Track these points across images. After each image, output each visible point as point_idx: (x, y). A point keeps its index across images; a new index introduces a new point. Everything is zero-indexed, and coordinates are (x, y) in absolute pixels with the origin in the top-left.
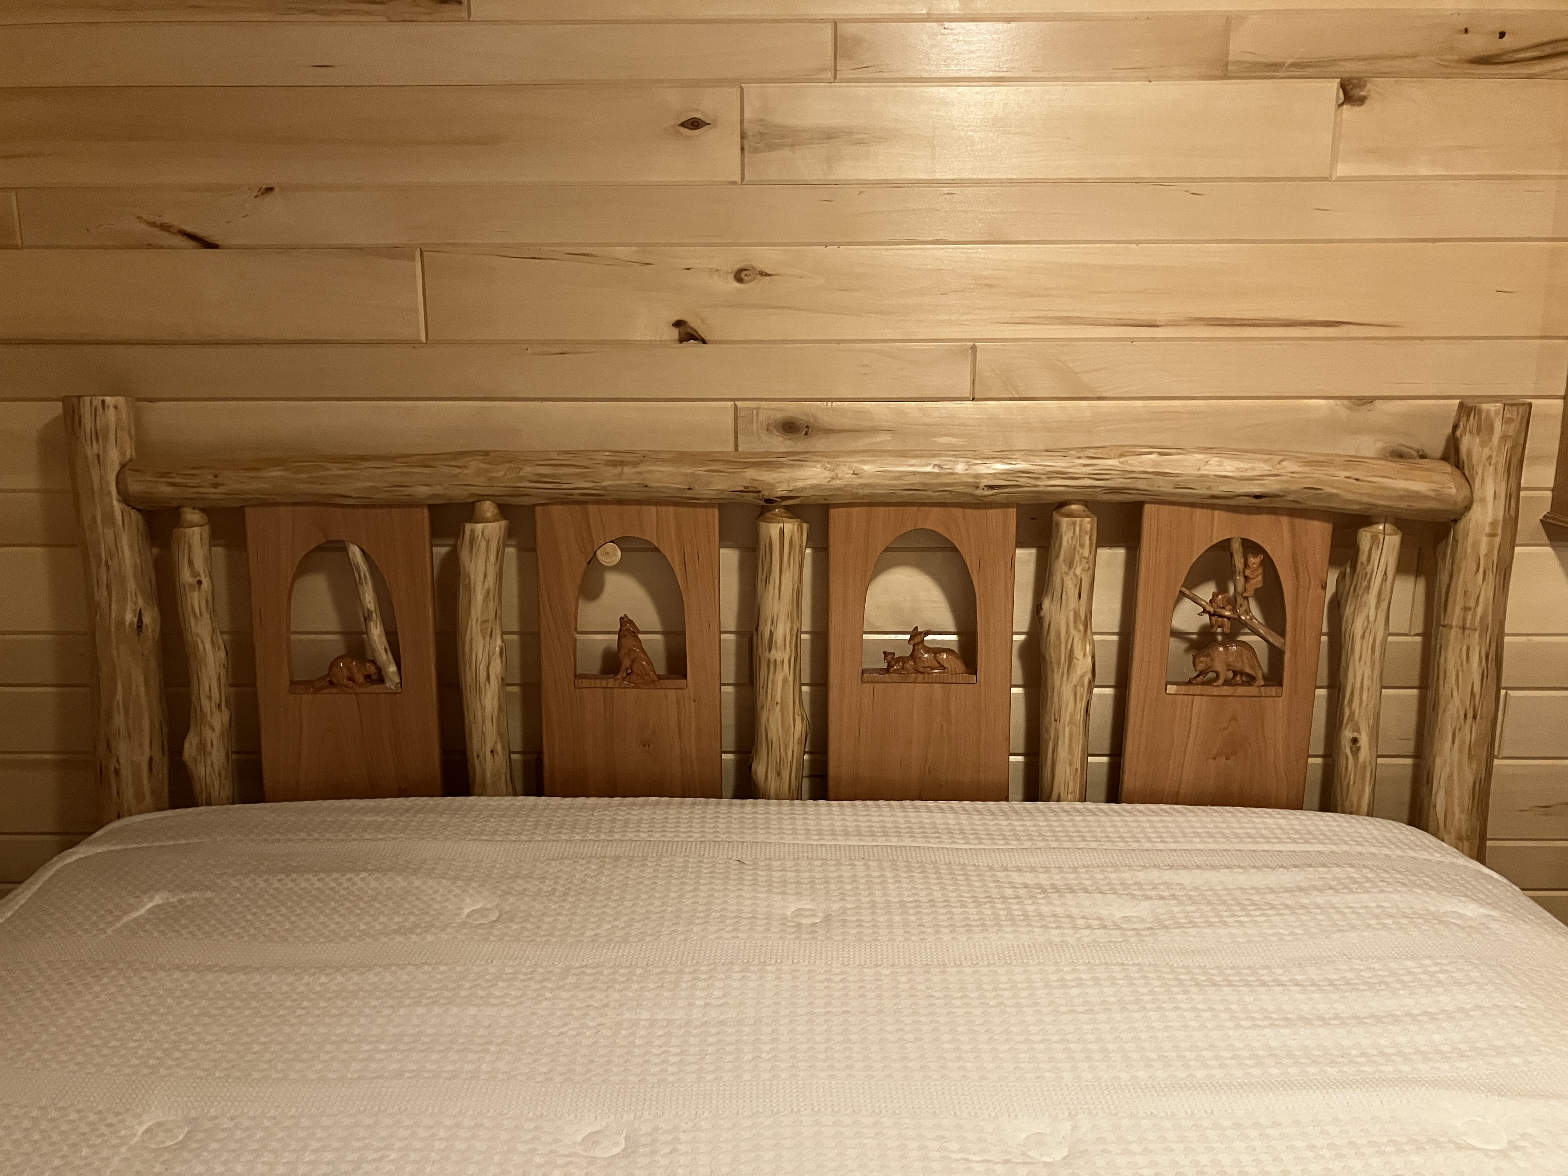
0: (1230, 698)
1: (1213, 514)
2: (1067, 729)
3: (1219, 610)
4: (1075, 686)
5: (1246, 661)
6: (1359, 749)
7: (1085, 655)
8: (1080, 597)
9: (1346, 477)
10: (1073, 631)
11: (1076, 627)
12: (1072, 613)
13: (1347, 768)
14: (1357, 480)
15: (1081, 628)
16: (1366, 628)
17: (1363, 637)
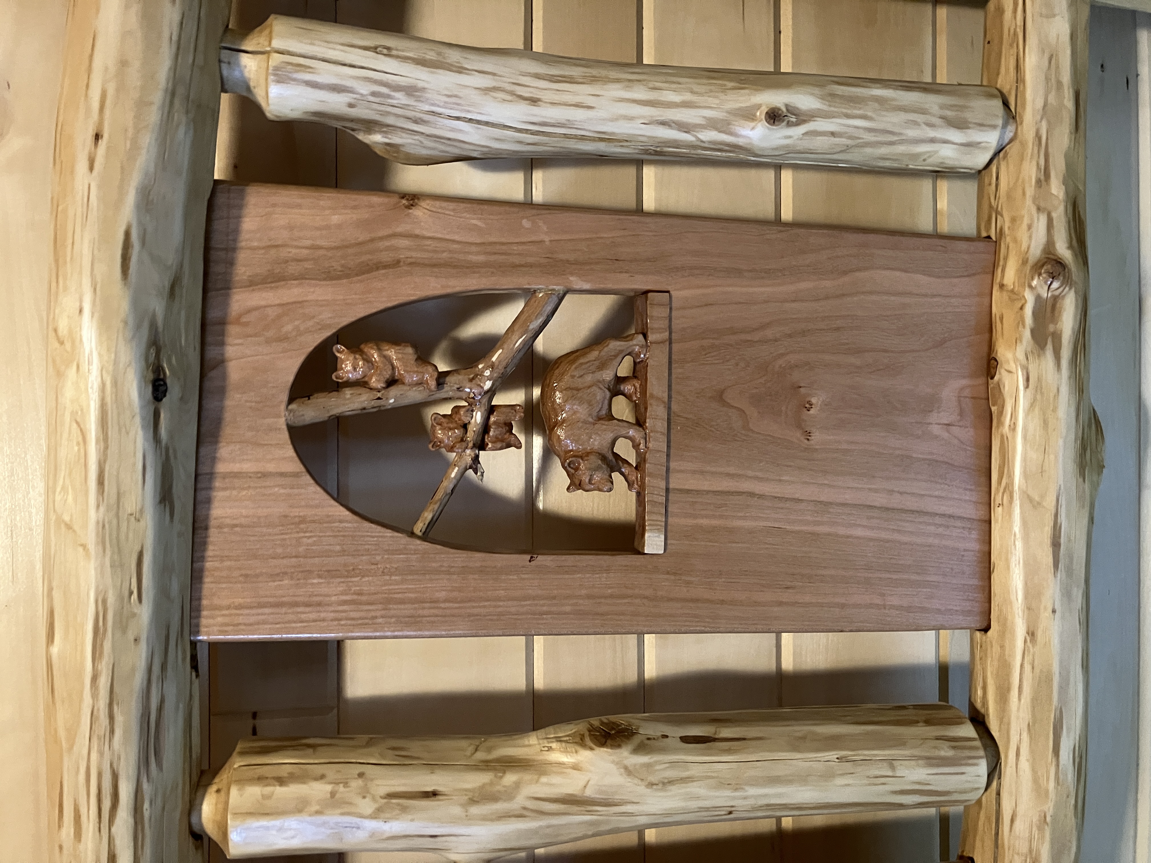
0: (674, 407)
1: (225, 476)
2: (752, 791)
3: (471, 435)
4: (651, 785)
5: (589, 378)
6: (791, 110)
7: (576, 767)
8: (434, 794)
9: (91, 168)
10: (520, 801)
11: (509, 795)
12: (475, 810)
13: (833, 134)
14: (97, 137)
15: (510, 778)
16: (512, 93)
17: (534, 101)
